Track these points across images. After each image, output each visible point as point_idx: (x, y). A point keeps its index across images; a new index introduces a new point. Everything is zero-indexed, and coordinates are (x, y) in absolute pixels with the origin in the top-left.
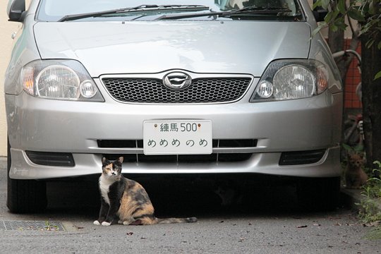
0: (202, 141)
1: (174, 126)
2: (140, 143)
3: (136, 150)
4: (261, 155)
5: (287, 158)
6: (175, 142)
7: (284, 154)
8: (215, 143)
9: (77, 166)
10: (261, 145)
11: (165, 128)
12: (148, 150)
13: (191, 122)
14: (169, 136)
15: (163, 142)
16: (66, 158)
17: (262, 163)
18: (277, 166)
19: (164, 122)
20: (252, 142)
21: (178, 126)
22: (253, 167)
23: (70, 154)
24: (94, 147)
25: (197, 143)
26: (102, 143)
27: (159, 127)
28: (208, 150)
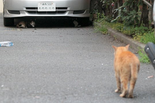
0: (53, 8)
1: (46, 4)
2: (37, 8)
3: (36, 10)
4: (68, 11)
5: (75, 12)
6: (46, 8)
7: (74, 11)
8: (56, 8)
9: (21, 14)
10: (68, 9)
11: (43, 4)
12: (39, 10)
13: (50, 3)
14: (45, 6)
15: (43, 8)
16: (18, 12)
17: (69, 13)
18: (73, 14)
19: (43, 3)
20: (66, 8)
21: (47, 4)
22: (66, 14)
23: (19, 11)
24: (25, 9)
25: (52, 8)
26: (27, 8)
27: (42, 4)
28: (55, 10)
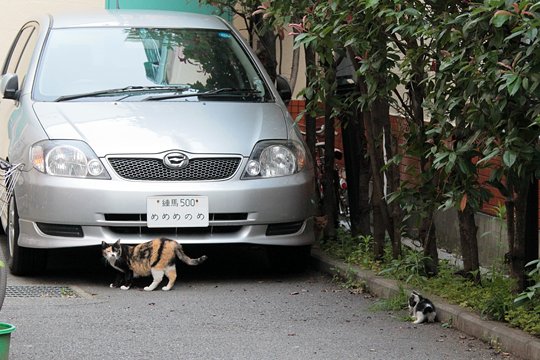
0: (200, 215)
1: (174, 202)
2: (144, 217)
3: (139, 223)
4: (250, 227)
5: (273, 229)
6: (176, 216)
7: (270, 225)
8: (211, 216)
9: (86, 237)
10: (250, 218)
11: (167, 203)
12: (151, 223)
13: (190, 198)
14: (171, 210)
15: (165, 216)
16: (76, 230)
17: (252, 234)
18: (265, 236)
19: (166, 198)
20: (243, 216)
21: (178, 201)
22: (243, 237)
23: (79, 227)
24: (102, 220)
26: (108, 217)
27: (161, 202)
28: (205, 223)
